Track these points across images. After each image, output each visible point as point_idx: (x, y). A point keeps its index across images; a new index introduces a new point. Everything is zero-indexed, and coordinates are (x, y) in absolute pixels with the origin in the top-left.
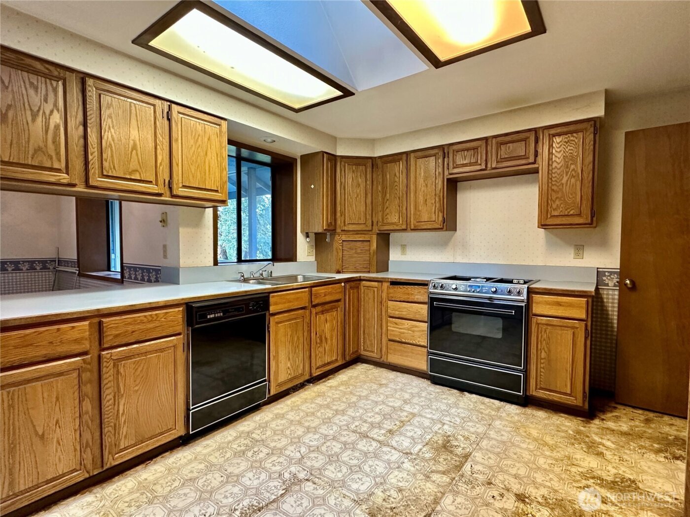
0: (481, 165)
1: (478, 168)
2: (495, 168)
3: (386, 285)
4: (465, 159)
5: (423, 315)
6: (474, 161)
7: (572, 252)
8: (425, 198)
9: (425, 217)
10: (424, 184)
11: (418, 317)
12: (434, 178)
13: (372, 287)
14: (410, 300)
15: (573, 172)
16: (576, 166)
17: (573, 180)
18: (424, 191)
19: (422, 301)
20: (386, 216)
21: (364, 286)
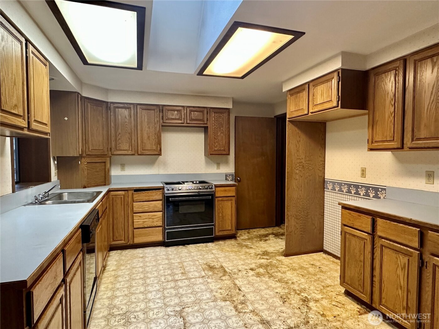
0: (181, 120)
1: (180, 122)
2: (189, 123)
3: (130, 193)
4: (173, 116)
5: (159, 207)
6: (178, 118)
7: (216, 166)
8: (149, 135)
9: (148, 147)
10: (148, 127)
11: (156, 209)
12: (154, 124)
13: (119, 195)
14: (150, 200)
15: (222, 131)
16: (223, 128)
17: (222, 135)
18: (147, 131)
19: (158, 199)
20: (119, 144)
21: (112, 195)
